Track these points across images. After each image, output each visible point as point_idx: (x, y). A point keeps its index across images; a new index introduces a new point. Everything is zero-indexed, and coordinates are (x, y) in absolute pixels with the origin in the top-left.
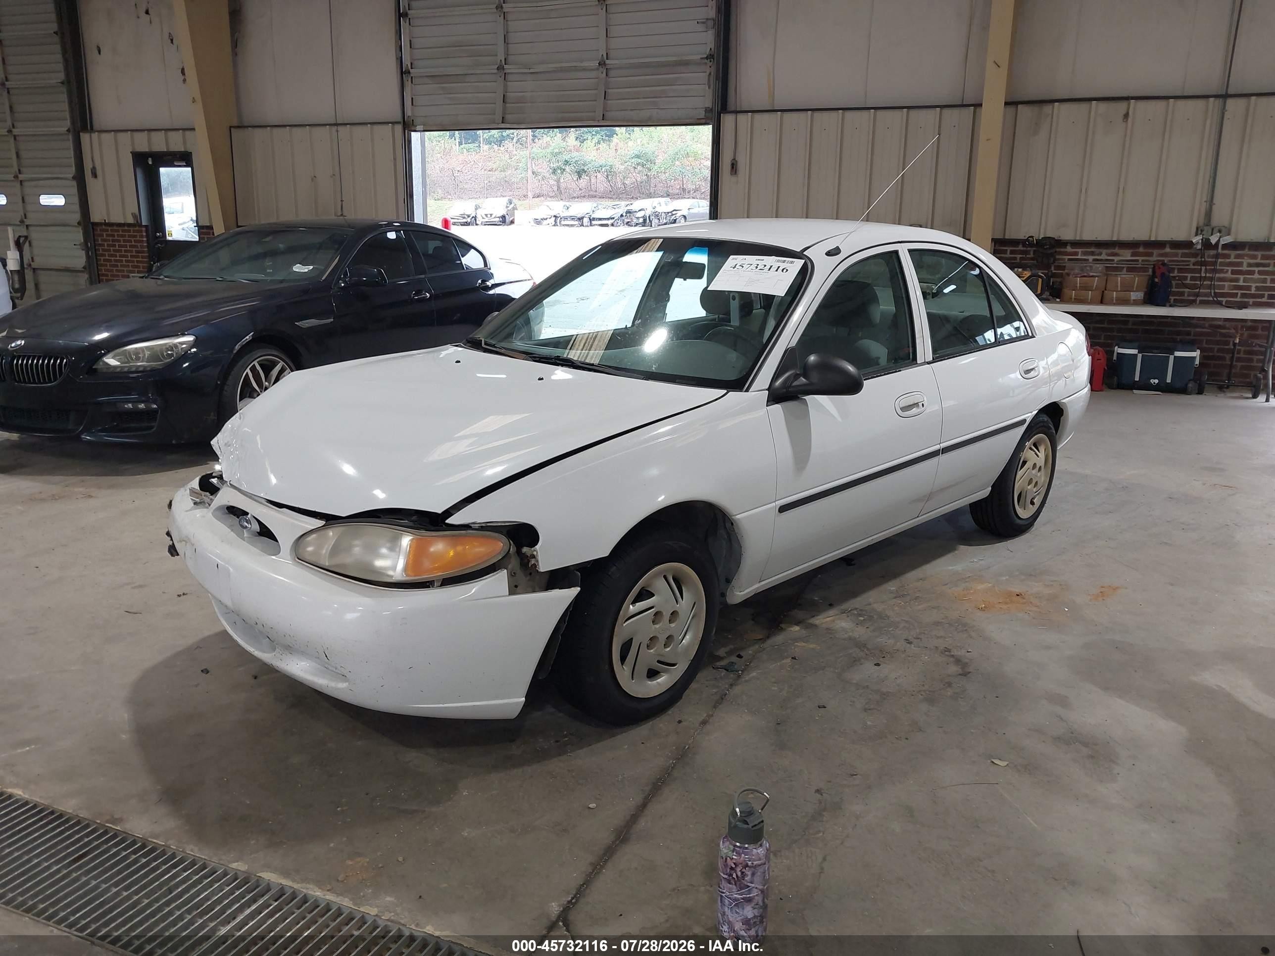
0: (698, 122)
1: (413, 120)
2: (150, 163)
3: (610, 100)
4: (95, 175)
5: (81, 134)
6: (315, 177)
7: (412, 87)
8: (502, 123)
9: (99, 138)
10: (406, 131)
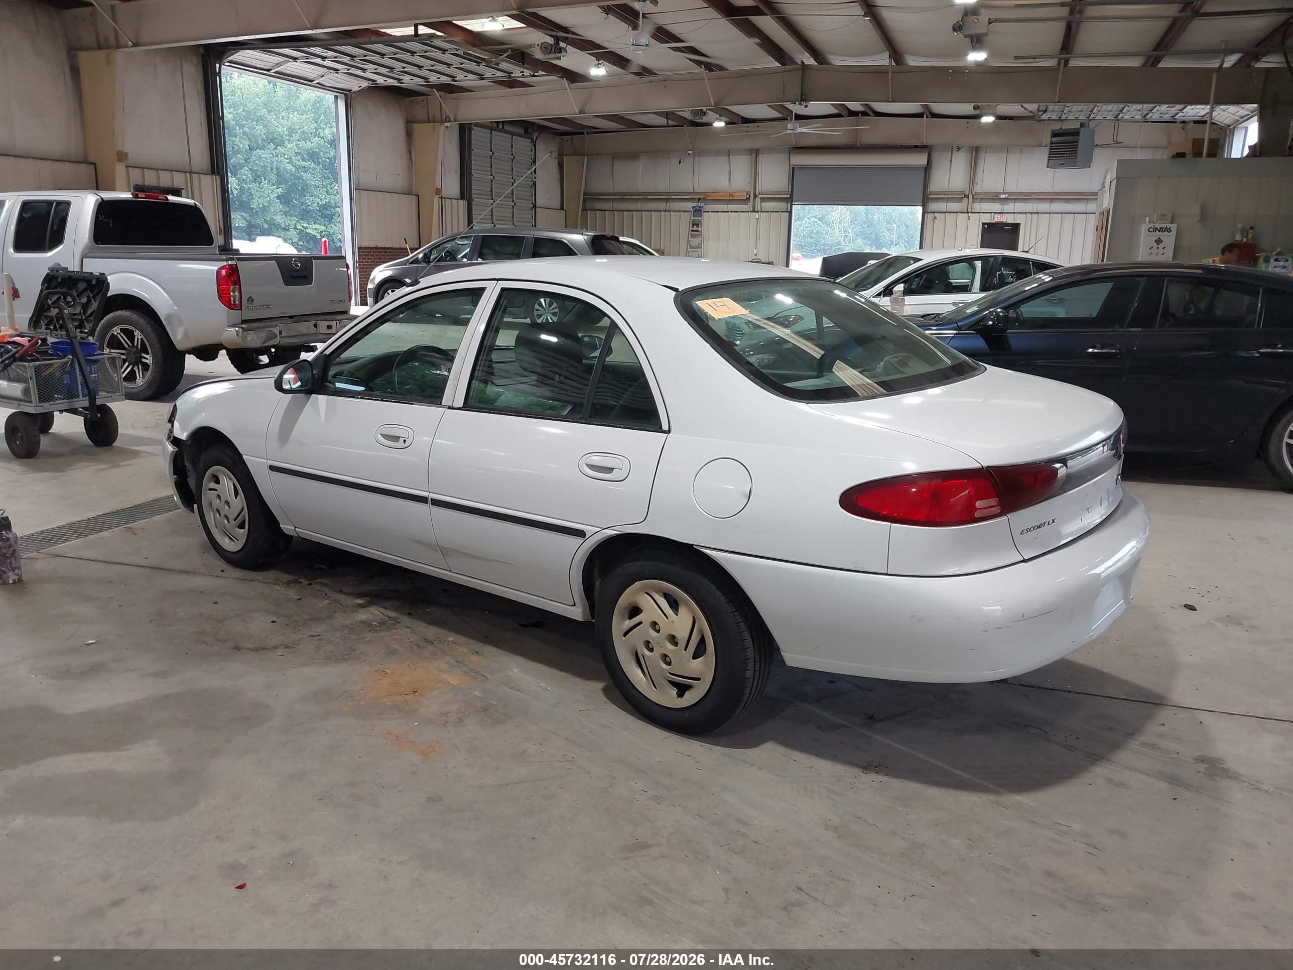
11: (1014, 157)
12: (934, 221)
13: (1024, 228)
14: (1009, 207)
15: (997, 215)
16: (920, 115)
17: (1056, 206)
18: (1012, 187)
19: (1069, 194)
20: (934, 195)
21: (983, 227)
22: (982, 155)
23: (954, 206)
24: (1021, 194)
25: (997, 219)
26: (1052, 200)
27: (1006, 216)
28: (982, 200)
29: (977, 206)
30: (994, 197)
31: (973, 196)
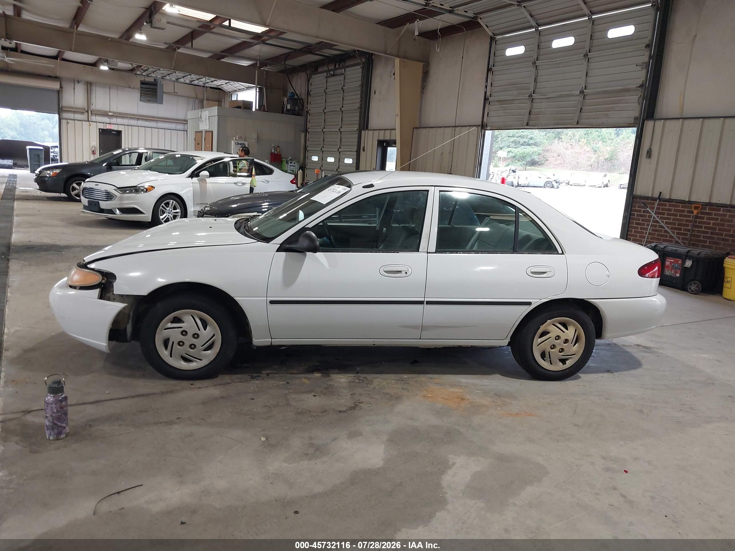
0: (629, 125)
1: (487, 124)
2: (385, 145)
3: (584, 113)
4: (364, 150)
5: (362, 131)
6: (442, 153)
7: (489, 107)
8: (527, 125)
9: (368, 132)
10: (483, 130)
11: (113, 92)
12: (67, 125)
13: (124, 133)
14: (114, 120)
15: (107, 125)
16: (55, 58)
17: (141, 123)
18: (114, 109)
19: (147, 116)
20: (65, 108)
21: (99, 131)
22: (94, 88)
23: (78, 116)
24: (120, 113)
25: (108, 127)
26: (138, 119)
27: (113, 125)
28: (96, 115)
29: (94, 118)
30: (105, 114)
31: (91, 112)
